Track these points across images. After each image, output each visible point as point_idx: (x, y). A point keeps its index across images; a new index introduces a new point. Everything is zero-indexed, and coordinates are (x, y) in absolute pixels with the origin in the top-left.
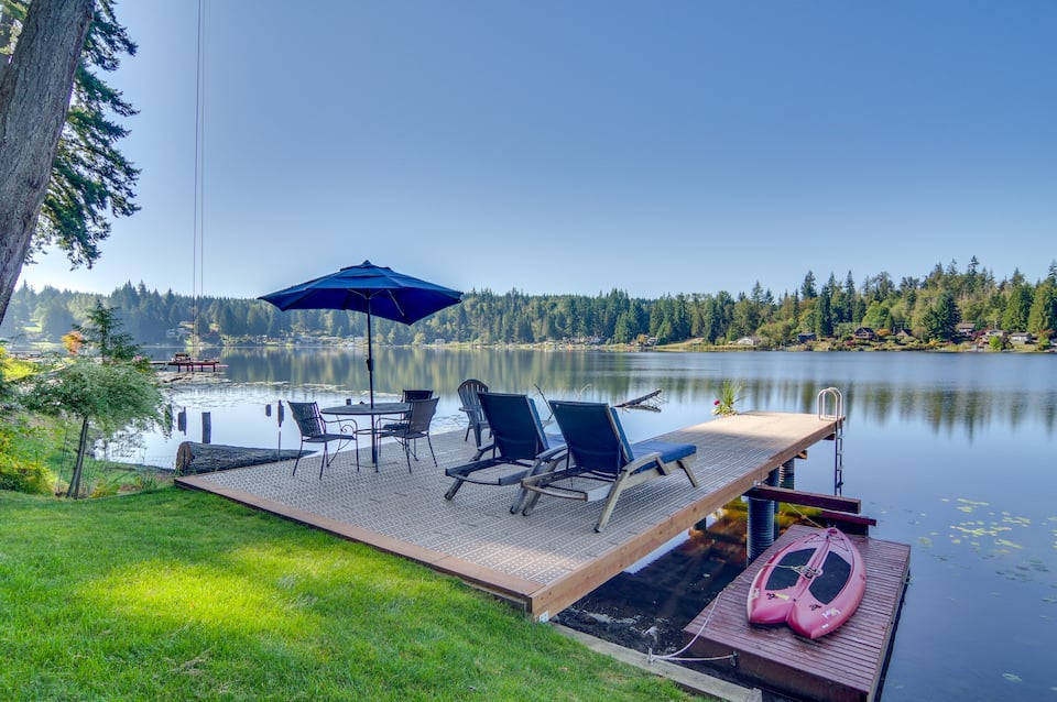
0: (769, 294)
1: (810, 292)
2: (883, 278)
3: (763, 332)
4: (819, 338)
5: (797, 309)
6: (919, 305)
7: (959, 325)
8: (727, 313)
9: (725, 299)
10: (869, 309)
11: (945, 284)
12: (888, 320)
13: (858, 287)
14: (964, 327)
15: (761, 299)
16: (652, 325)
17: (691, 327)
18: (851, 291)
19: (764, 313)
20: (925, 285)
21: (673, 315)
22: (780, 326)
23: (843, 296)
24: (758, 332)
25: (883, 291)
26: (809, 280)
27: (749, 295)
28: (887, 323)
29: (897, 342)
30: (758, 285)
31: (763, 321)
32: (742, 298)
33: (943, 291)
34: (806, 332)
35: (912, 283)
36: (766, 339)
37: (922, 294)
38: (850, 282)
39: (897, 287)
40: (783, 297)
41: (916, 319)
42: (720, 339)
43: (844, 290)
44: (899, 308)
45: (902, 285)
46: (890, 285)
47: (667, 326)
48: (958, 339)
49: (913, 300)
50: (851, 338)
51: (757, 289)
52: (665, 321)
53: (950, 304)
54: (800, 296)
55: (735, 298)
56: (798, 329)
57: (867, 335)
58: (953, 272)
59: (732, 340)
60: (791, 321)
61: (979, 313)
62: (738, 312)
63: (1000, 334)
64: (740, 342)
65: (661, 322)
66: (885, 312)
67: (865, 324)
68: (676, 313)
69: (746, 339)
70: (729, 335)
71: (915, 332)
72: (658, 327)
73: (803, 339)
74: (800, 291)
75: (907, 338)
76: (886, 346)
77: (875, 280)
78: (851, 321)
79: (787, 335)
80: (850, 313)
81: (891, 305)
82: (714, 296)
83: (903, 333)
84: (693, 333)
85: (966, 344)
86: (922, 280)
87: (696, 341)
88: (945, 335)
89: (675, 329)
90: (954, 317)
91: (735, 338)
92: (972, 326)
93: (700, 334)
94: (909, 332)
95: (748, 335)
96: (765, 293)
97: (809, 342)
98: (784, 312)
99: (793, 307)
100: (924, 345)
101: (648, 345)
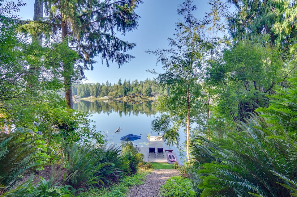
0: (110, 84)
1: (120, 84)
2: (136, 81)
3: (110, 95)
4: (124, 96)
5: (117, 88)
6: (144, 88)
7: (152, 93)
8: (100, 89)
9: (99, 85)
10: (134, 88)
11: (149, 83)
12: (138, 91)
13: (131, 83)
14: (153, 93)
15: (108, 85)
16: (78, 92)
17: (90, 93)
18: (130, 84)
19: (109, 89)
20: (145, 83)
21: (84, 89)
22: (114, 93)
23: (128, 85)
24: (109, 94)
25: (136, 84)
26: (120, 81)
27: (105, 84)
28: (138, 92)
29: (140, 97)
30: (107, 81)
31: (109, 91)
32: (104, 85)
33: (149, 85)
34: (120, 95)
35: (142, 82)
36: (111, 96)
37: (144, 85)
38: (129, 81)
39: (139, 83)
40: (114, 85)
41: (144, 91)
42: (99, 97)
43: (128, 83)
44: (140, 88)
45: (140, 83)
46: (138, 83)
47: (83, 93)
48: (151, 96)
49: (143, 87)
50: (130, 96)
51: (107, 82)
52: (82, 91)
53: (150, 88)
54: (118, 84)
55: (101, 84)
56: (118, 94)
57: (134, 95)
58: (150, 80)
59: (102, 97)
60: (116, 91)
61: (155, 90)
62: (103, 89)
63: (159, 95)
64: (104, 97)
65: (81, 91)
66: (137, 89)
67: (133, 92)
68: (85, 89)
69: (106, 96)
70: (101, 95)
71: (143, 94)
72: (80, 93)
73: (120, 96)
74: (118, 83)
75: (142, 96)
76: (138, 98)
77: (135, 81)
78: (130, 91)
79: (116, 95)
80: (130, 89)
81: (138, 88)
82: (96, 84)
83: (141, 95)
84: (91, 95)
85: (153, 97)
86: (144, 82)
87: (92, 97)
88: (149, 95)
89: (85, 94)
90: (151, 91)
91: (103, 96)
92: (154, 93)
93: (93, 95)
94: (142, 94)
95: (106, 95)
96: (109, 84)
97: (121, 97)
98: (114, 88)
99: (116, 87)
100: (145, 98)
101: (77, 99)
